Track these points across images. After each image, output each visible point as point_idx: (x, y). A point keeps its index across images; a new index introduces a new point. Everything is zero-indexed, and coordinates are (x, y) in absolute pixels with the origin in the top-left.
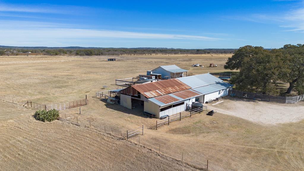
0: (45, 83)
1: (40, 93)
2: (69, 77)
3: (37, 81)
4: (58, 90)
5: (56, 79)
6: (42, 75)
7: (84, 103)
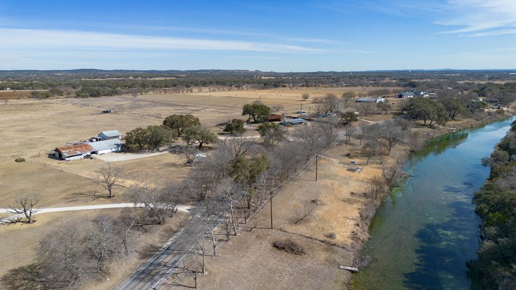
0: (23, 145)
1: (18, 152)
2: (40, 140)
3: (17, 144)
4: (29, 150)
5: (30, 142)
6: (21, 138)
7: (39, 156)
